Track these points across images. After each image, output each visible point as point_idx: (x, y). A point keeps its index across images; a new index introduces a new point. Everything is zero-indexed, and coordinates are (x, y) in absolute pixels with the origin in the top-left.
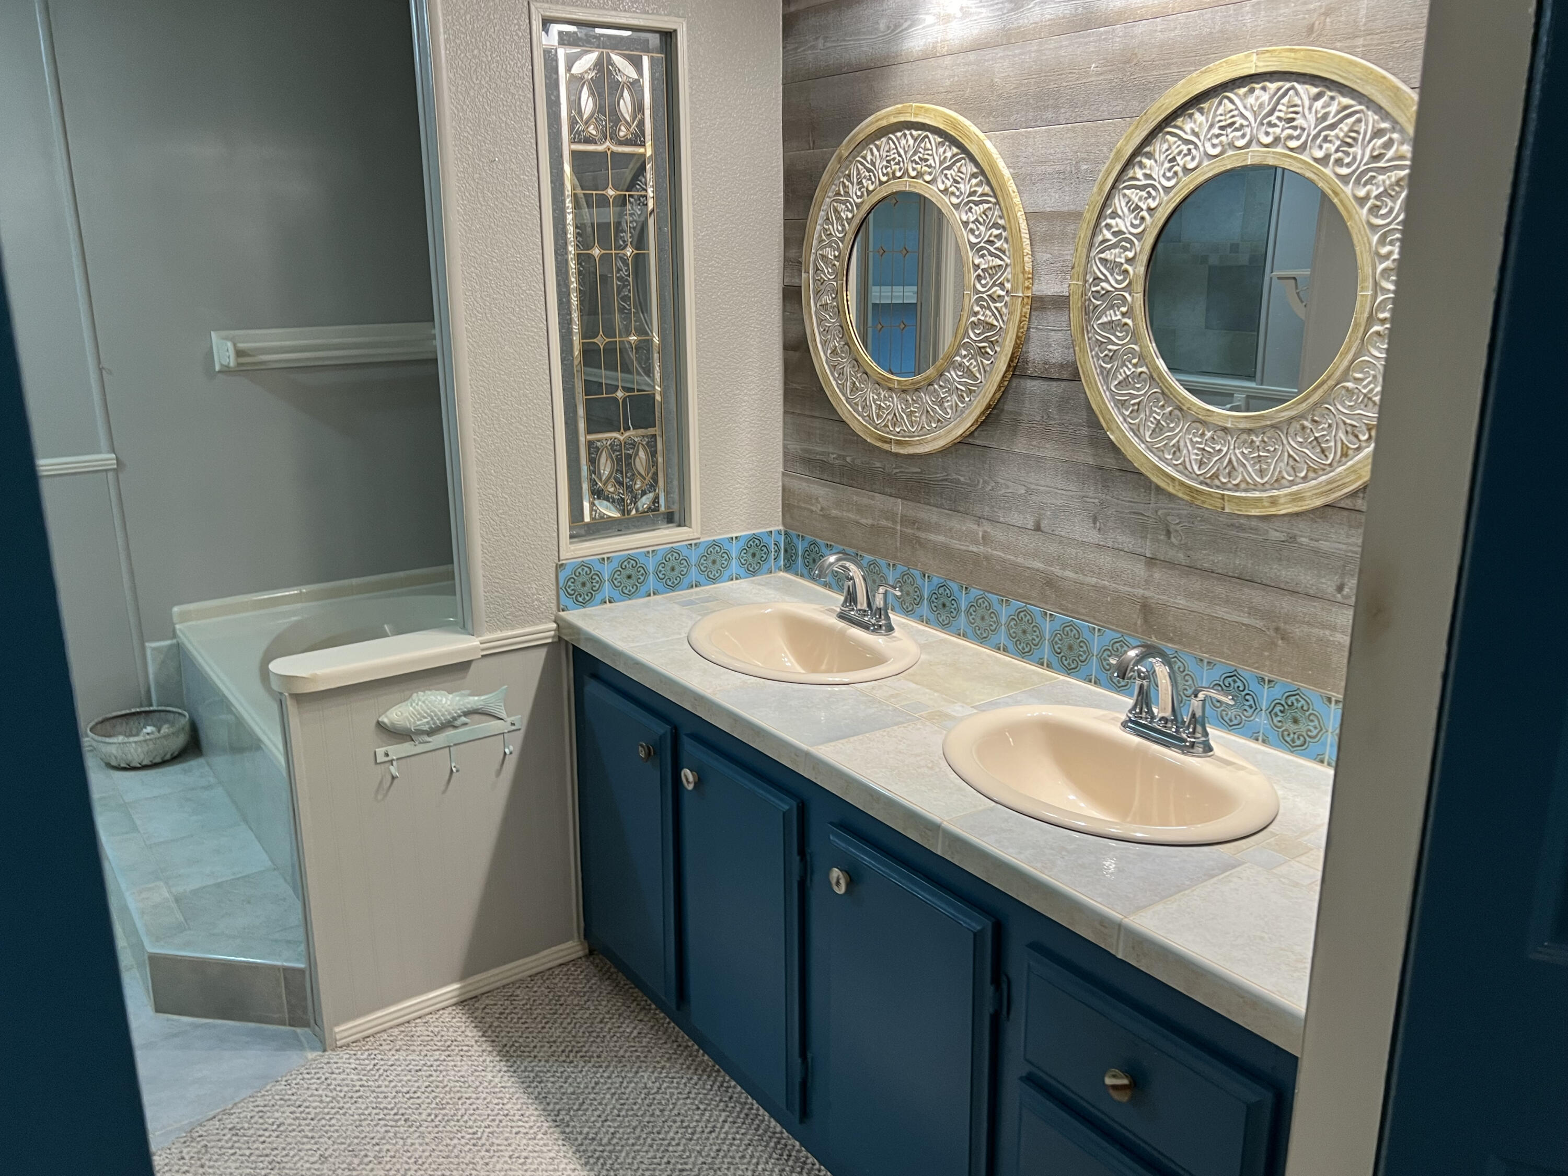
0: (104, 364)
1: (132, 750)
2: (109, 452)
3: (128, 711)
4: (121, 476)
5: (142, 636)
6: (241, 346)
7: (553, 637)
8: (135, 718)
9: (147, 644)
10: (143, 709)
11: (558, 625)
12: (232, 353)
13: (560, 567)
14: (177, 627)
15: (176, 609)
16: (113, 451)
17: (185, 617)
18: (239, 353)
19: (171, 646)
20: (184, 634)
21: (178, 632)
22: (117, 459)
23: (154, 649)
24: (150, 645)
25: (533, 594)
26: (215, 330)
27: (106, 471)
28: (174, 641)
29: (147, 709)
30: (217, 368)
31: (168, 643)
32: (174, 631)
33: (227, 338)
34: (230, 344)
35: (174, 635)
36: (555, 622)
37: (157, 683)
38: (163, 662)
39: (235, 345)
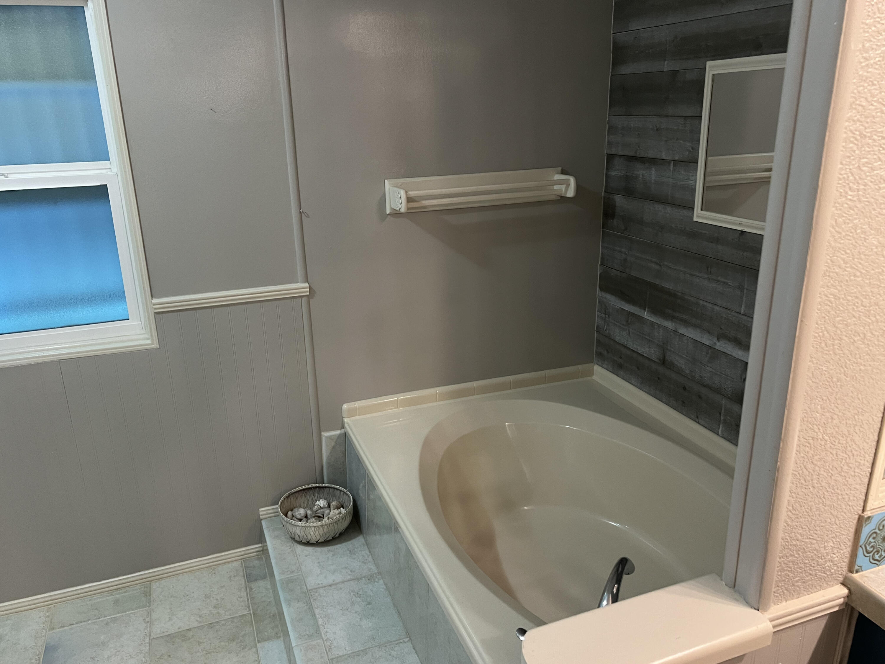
0: (303, 209)
1: (312, 533)
2: (305, 282)
3: (307, 487)
4: (312, 301)
5: (320, 427)
6: (412, 193)
7: (840, 605)
8: (311, 492)
9: (323, 433)
10: (317, 485)
11: (849, 589)
12: (404, 197)
13: (861, 521)
14: (346, 420)
15: (345, 406)
16: (307, 281)
17: (352, 413)
18: (410, 200)
19: (340, 435)
20: (349, 425)
21: (346, 425)
22: (310, 287)
23: (326, 437)
24: (325, 434)
25: (828, 554)
26: (387, 179)
27: (301, 297)
28: (342, 431)
29: (321, 485)
30: (388, 212)
31: (338, 432)
32: (343, 422)
33: (400, 187)
34: (402, 192)
35: (343, 427)
36: (843, 584)
37: (329, 464)
38: (334, 447)
39: (406, 192)
